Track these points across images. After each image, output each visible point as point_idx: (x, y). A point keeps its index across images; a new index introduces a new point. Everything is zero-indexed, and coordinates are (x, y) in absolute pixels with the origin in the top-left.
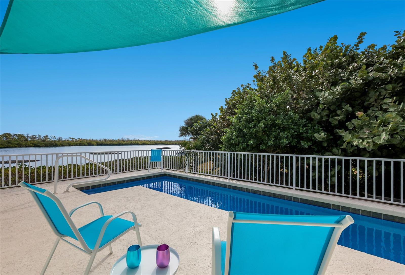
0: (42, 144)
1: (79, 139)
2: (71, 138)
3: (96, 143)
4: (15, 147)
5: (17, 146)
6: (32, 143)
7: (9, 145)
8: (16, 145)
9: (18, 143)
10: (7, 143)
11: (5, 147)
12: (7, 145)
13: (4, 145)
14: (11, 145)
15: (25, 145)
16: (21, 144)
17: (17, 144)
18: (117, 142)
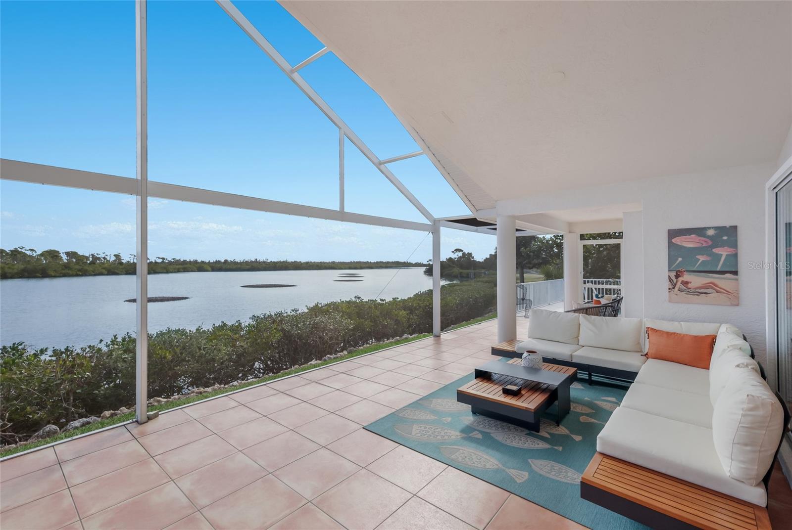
0: (121, 270)
1: (174, 259)
2: (159, 258)
3: (210, 267)
4: (77, 275)
5: (81, 274)
6: (104, 268)
7: (66, 271)
8: (78, 272)
9: (82, 269)
10: (63, 267)
11: (61, 275)
12: (63, 271)
13: (59, 273)
14: (70, 272)
15: (93, 272)
16: (86, 271)
17: (80, 270)
18: (247, 265)
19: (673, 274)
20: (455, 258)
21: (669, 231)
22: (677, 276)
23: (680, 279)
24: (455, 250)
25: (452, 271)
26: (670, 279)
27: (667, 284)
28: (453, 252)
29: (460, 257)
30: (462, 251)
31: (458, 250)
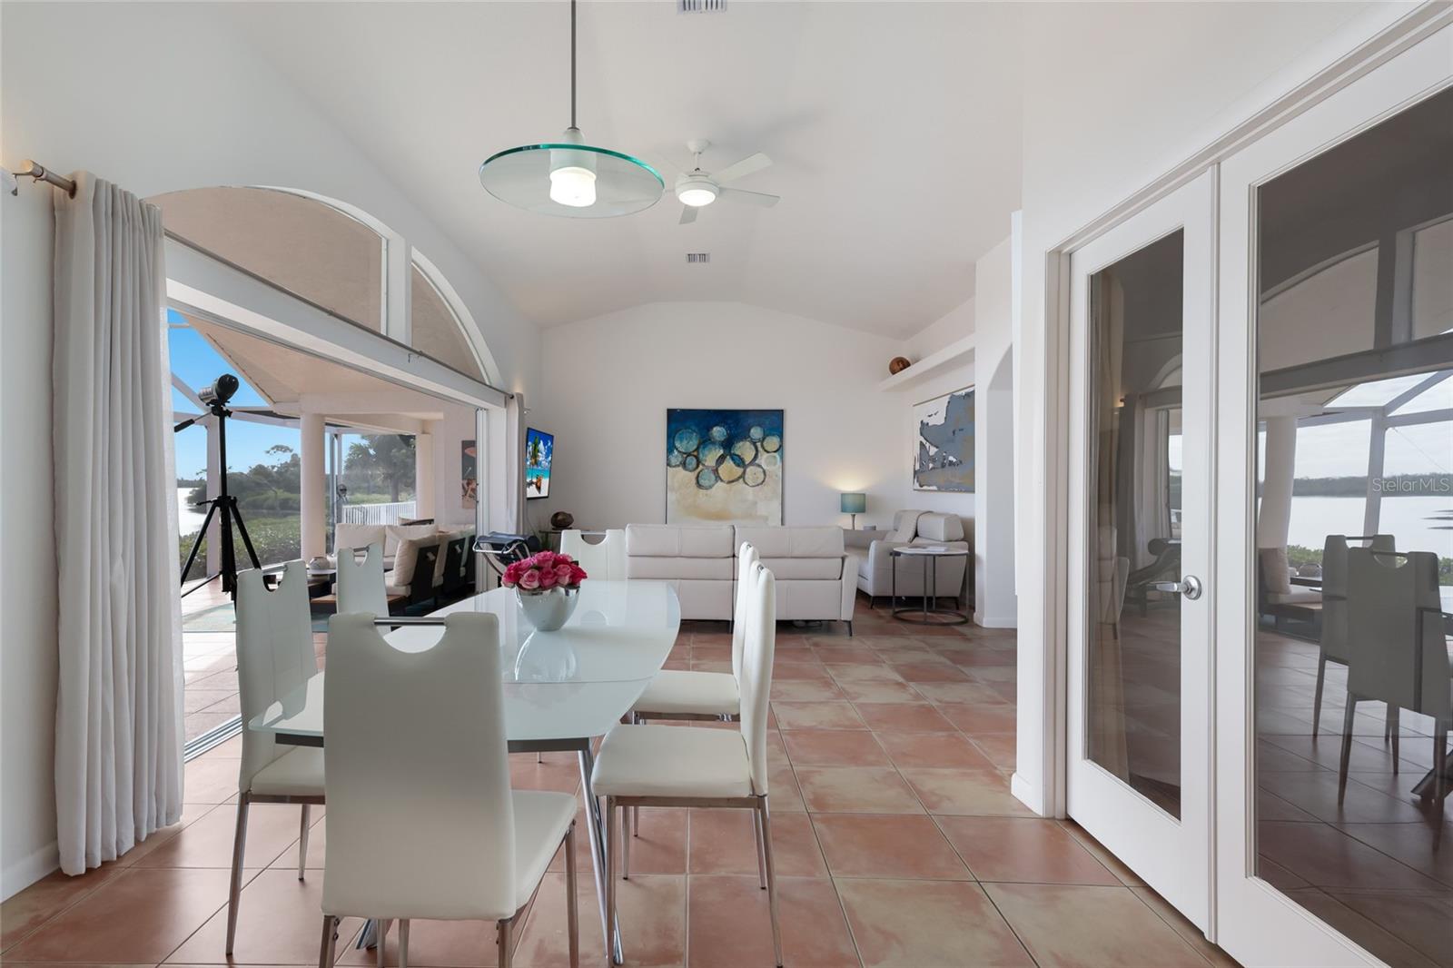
19: (466, 482)
20: (273, 467)
21: (463, 442)
22: (468, 484)
23: (470, 486)
24: (273, 449)
25: (263, 497)
26: (463, 487)
27: (461, 491)
28: (268, 452)
29: (286, 466)
30: (291, 451)
31: (279, 448)
